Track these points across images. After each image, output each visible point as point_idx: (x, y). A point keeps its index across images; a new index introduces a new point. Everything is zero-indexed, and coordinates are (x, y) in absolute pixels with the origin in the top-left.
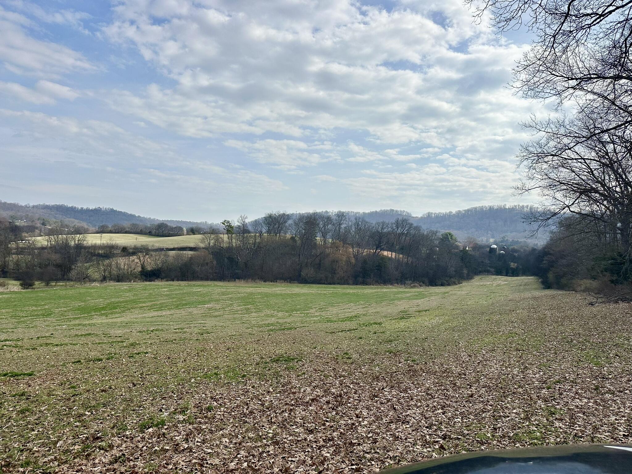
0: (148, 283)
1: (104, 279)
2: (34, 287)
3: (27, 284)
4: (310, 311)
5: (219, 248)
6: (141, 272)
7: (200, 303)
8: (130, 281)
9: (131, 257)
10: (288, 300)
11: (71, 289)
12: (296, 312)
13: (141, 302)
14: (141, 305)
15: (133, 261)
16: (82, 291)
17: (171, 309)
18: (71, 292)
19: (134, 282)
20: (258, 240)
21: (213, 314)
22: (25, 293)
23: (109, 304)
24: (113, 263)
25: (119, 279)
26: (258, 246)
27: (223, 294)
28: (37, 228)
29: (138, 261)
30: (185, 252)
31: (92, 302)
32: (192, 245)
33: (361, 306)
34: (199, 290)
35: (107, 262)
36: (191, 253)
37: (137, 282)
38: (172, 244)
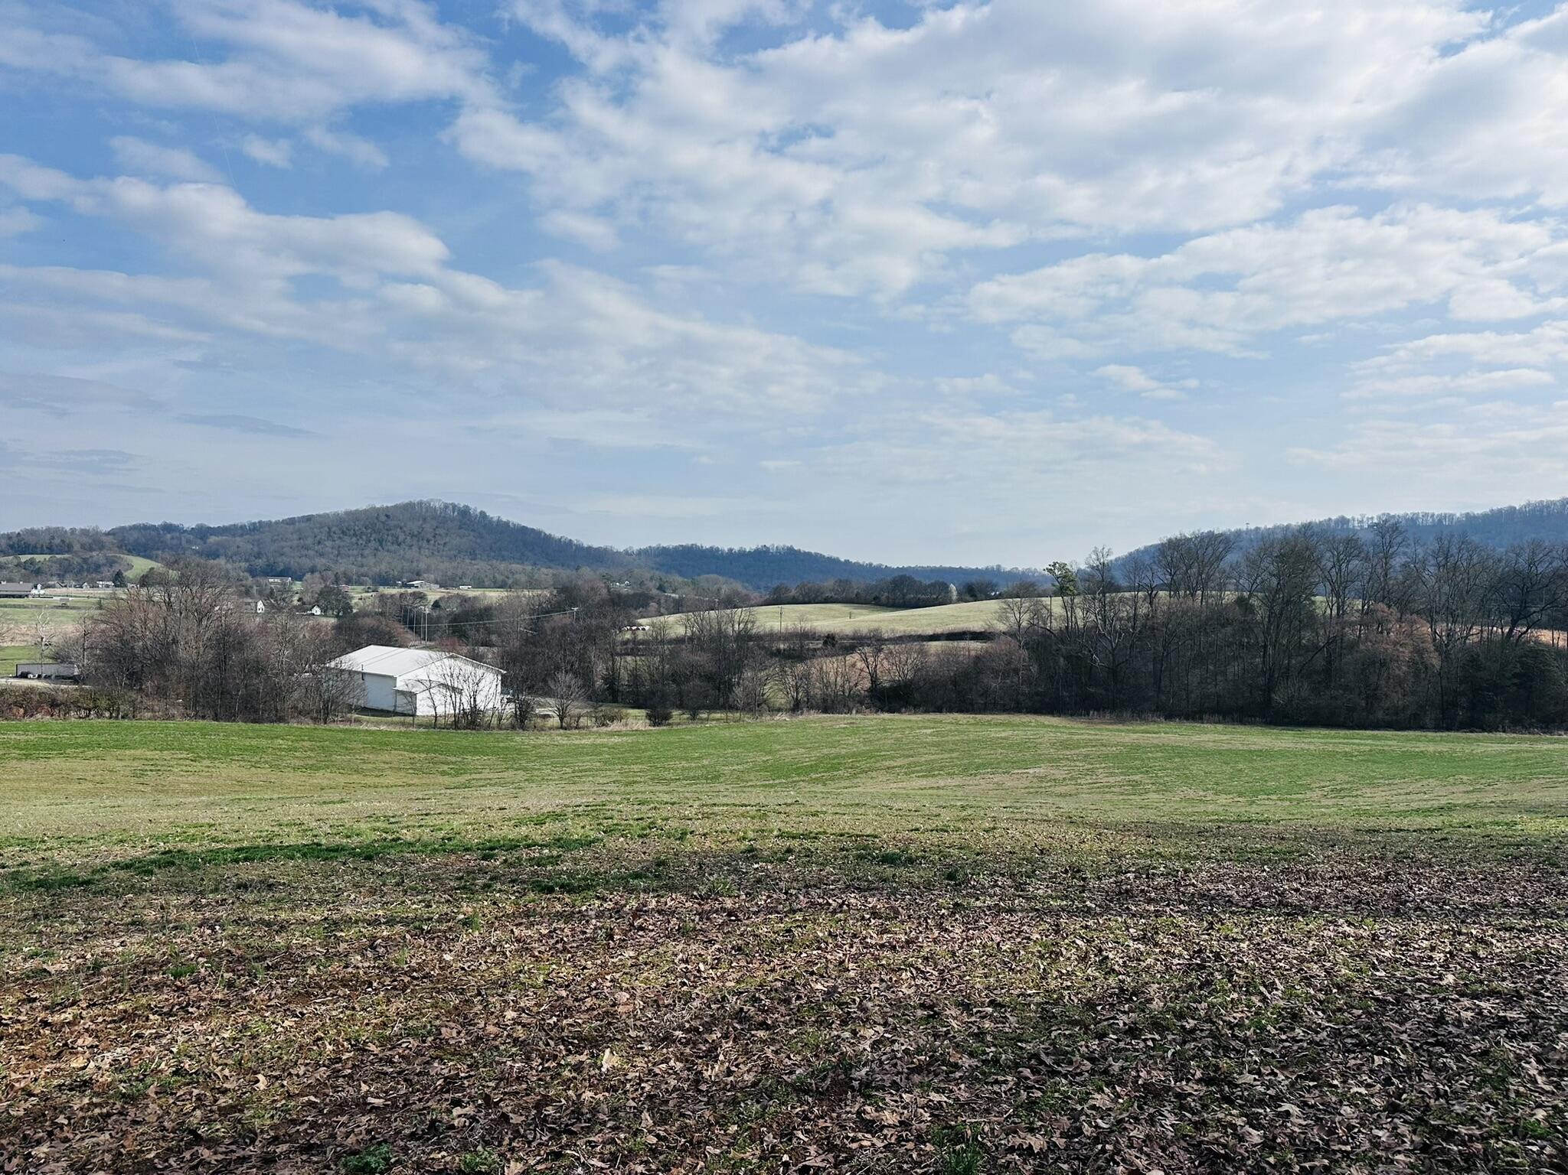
0: (887, 716)
1: (796, 707)
2: (670, 721)
3: (658, 718)
4: (1308, 796)
5: (1040, 631)
6: (870, 690)
7: (1014, 764)
8: (850, 711)
9: (848, 658)
10: (1240, 766)
11: (738, 728)
12: (1266, 797)
13: (885, 758)
14: (887, 764)
15: (854, 665)
16: (761, 730)
17: (954, 774)
18: (739, 733)
19: (857, 712)
20: (1143, 610)
21: (1052, 789)
22: (659, 733)
23: (820, 760)
24: (813, 670)
25: (829, 704)
26: (1144, 626)
27: (1065, 745)
28: (652, 598)
29: (860, 665)
30: (962, 644)
31: (790, 755)
32: (977, 626)
33: (1462, 788)
34: (1003, 735)
35: (800, 668)
36: (976, 646)
37: (864, 713)
38: (930, 625)
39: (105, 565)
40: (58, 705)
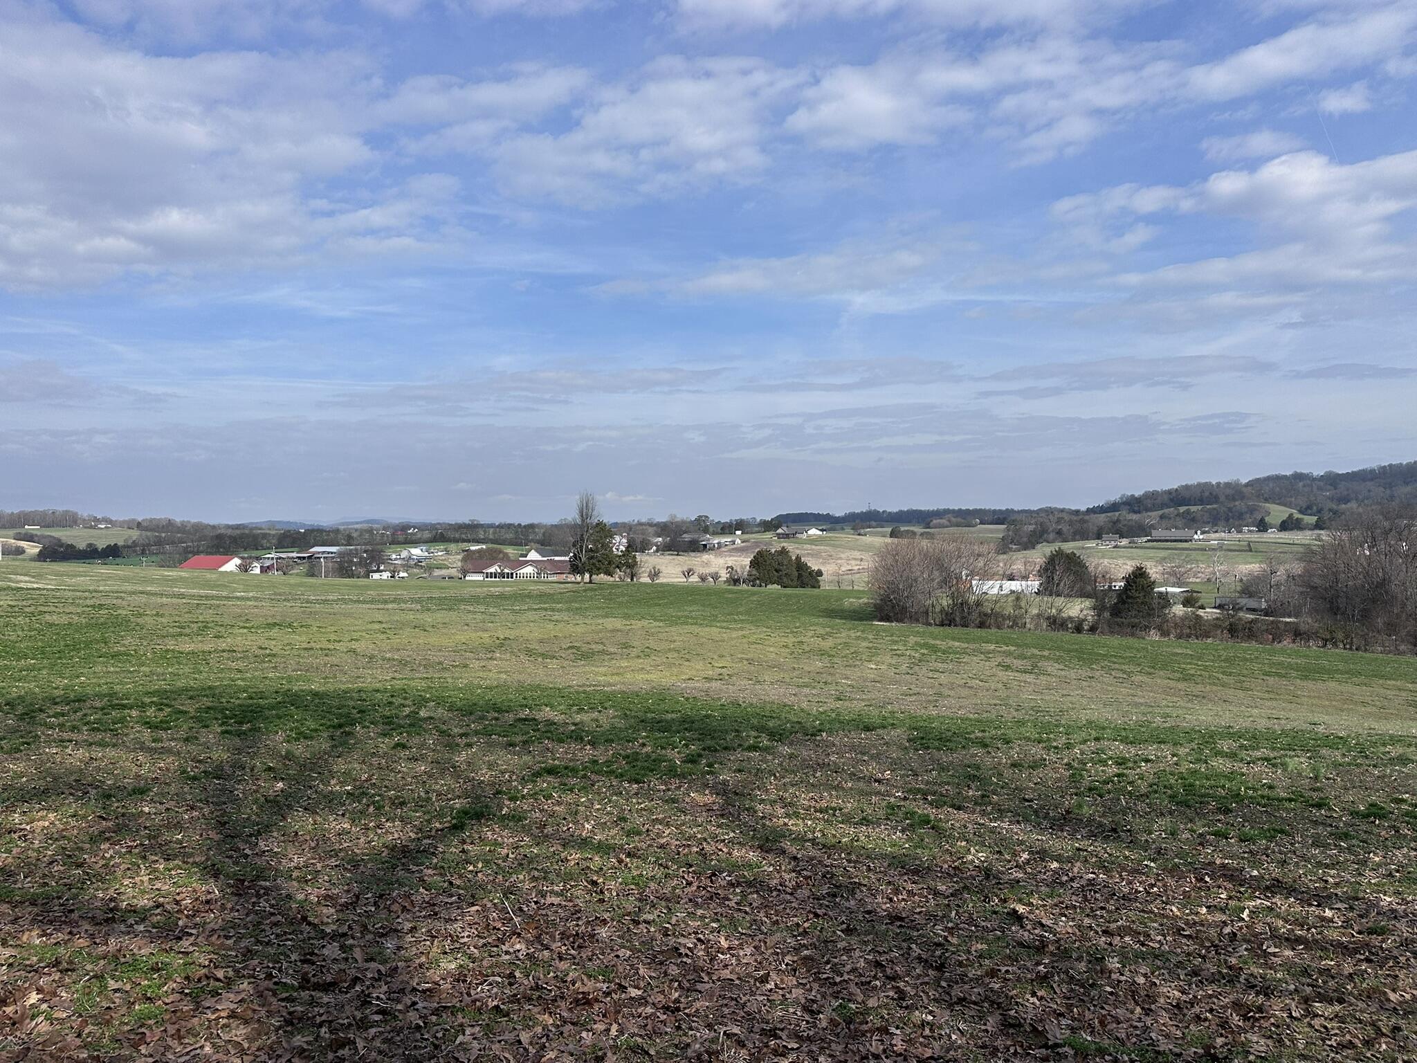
39: (1247, 513)
40: (1300, 634)
